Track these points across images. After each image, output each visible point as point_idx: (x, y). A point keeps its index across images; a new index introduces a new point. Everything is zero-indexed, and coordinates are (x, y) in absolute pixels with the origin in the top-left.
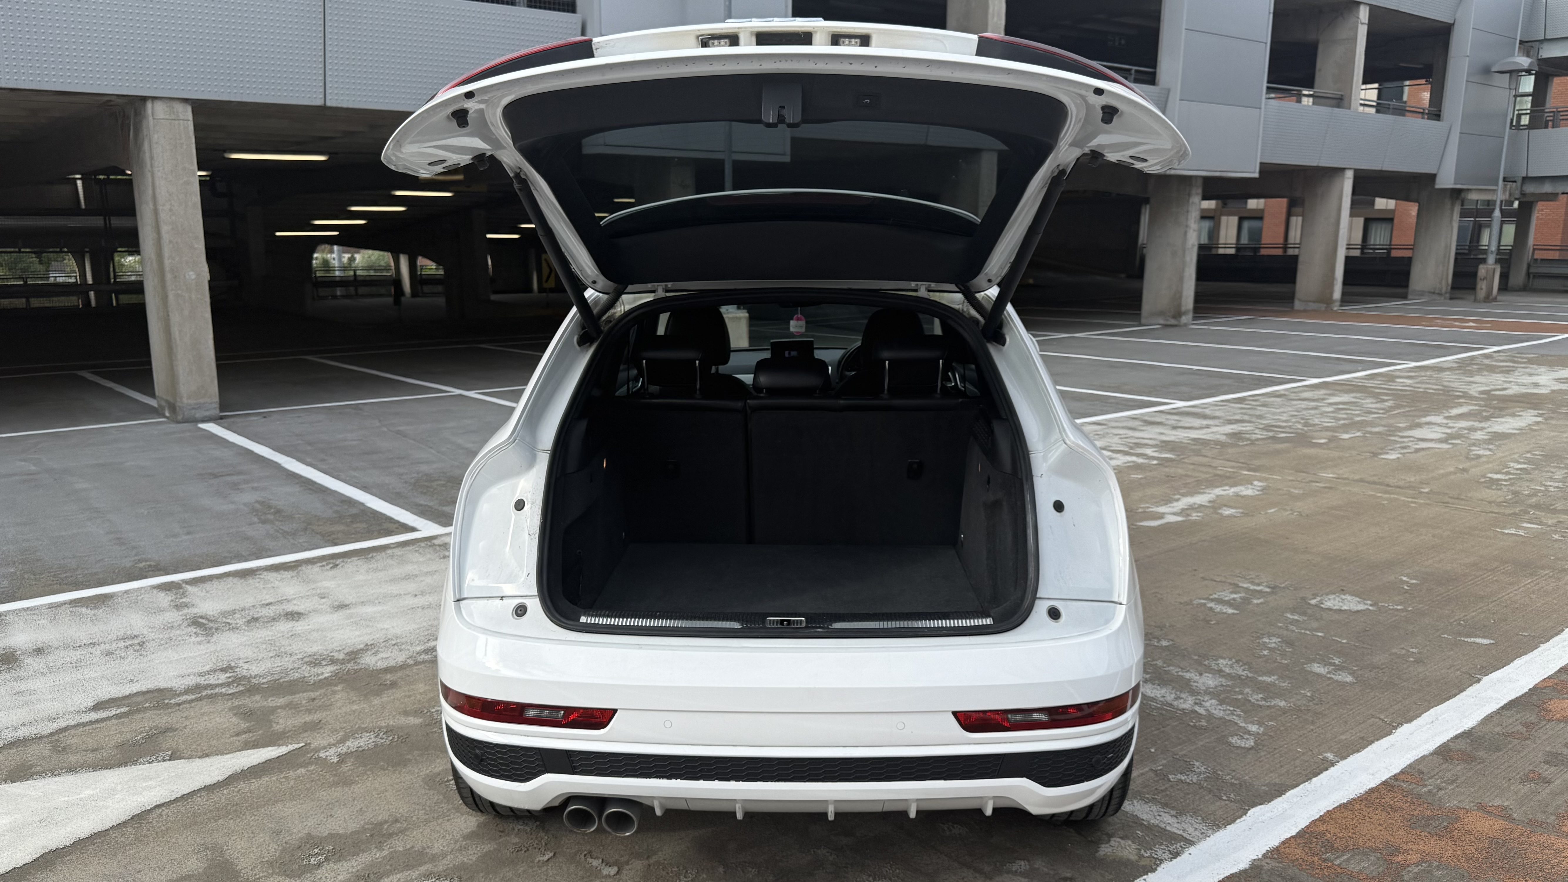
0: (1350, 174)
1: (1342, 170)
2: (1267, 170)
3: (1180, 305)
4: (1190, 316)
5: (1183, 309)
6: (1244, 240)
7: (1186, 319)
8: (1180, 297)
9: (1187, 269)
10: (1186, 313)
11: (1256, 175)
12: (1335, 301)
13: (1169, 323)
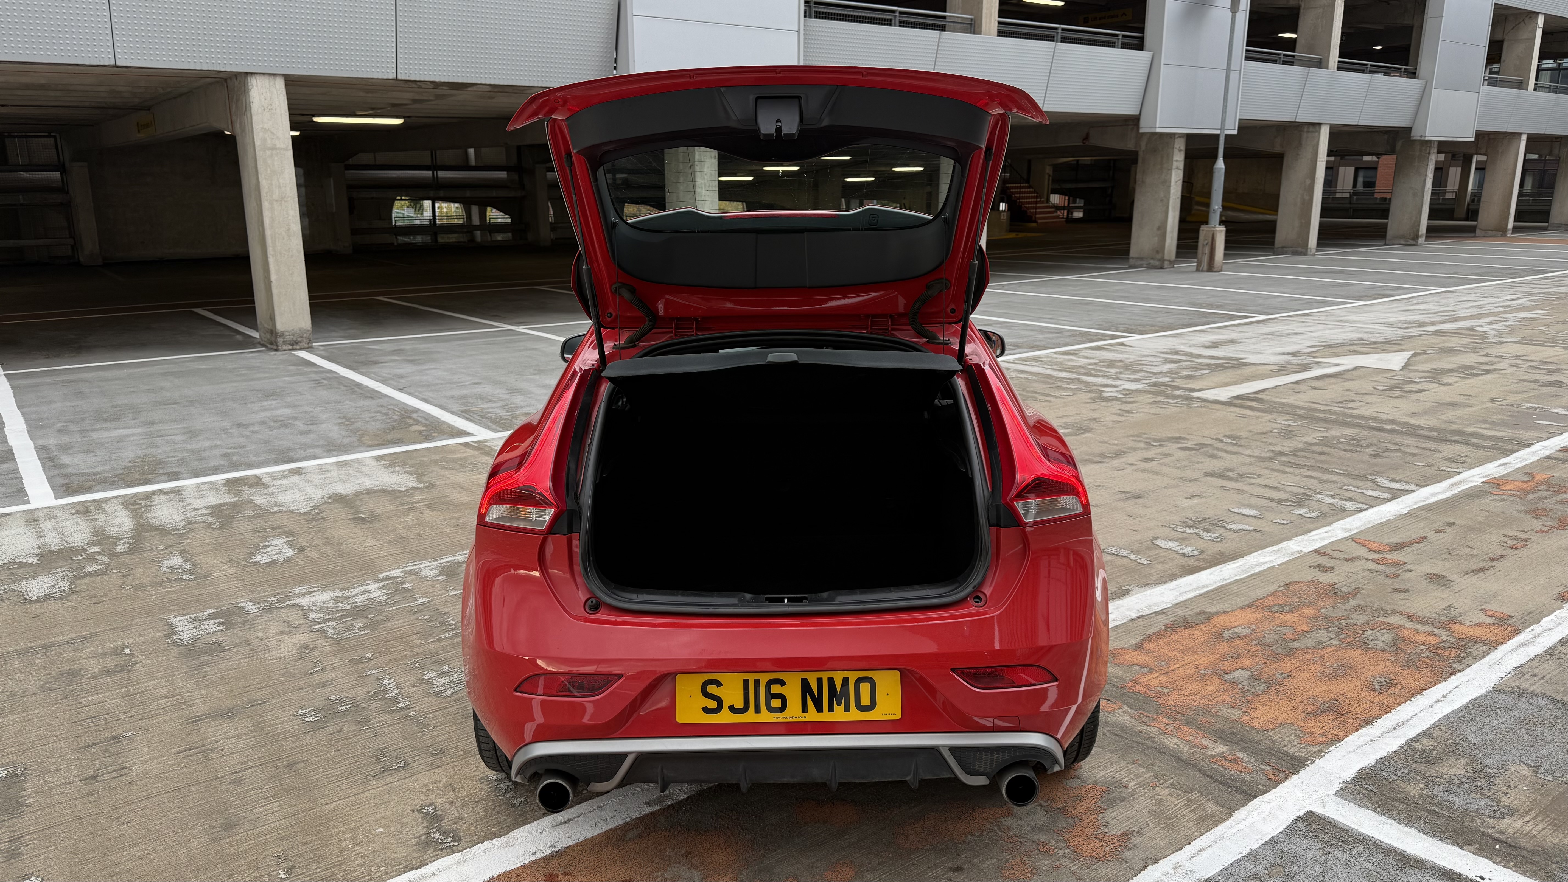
0: (1524, 138)
1: (1520, 134)
2: (1480, 135)
3: (1418, 231)
4: (1424, 238)
5: (1420, 233)
6: (1360, 187)
7: (1421, 240)
8: (1419, 225)
9: (1424, 206)
10: (1421, 236)
11: (1473, 139)
12: (1509, 230)
13: (1409, 243)
